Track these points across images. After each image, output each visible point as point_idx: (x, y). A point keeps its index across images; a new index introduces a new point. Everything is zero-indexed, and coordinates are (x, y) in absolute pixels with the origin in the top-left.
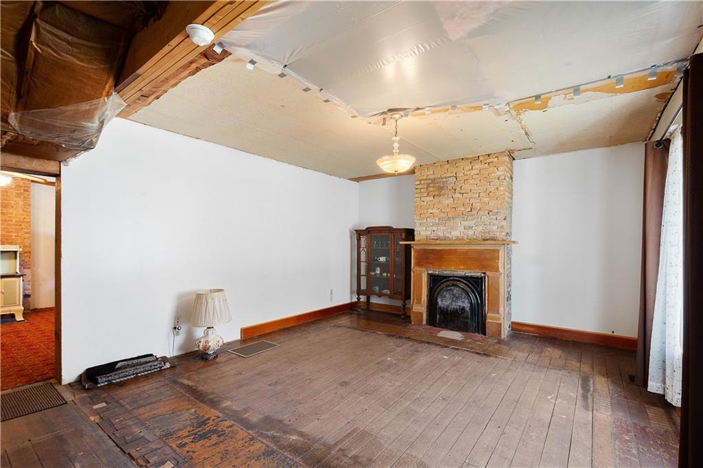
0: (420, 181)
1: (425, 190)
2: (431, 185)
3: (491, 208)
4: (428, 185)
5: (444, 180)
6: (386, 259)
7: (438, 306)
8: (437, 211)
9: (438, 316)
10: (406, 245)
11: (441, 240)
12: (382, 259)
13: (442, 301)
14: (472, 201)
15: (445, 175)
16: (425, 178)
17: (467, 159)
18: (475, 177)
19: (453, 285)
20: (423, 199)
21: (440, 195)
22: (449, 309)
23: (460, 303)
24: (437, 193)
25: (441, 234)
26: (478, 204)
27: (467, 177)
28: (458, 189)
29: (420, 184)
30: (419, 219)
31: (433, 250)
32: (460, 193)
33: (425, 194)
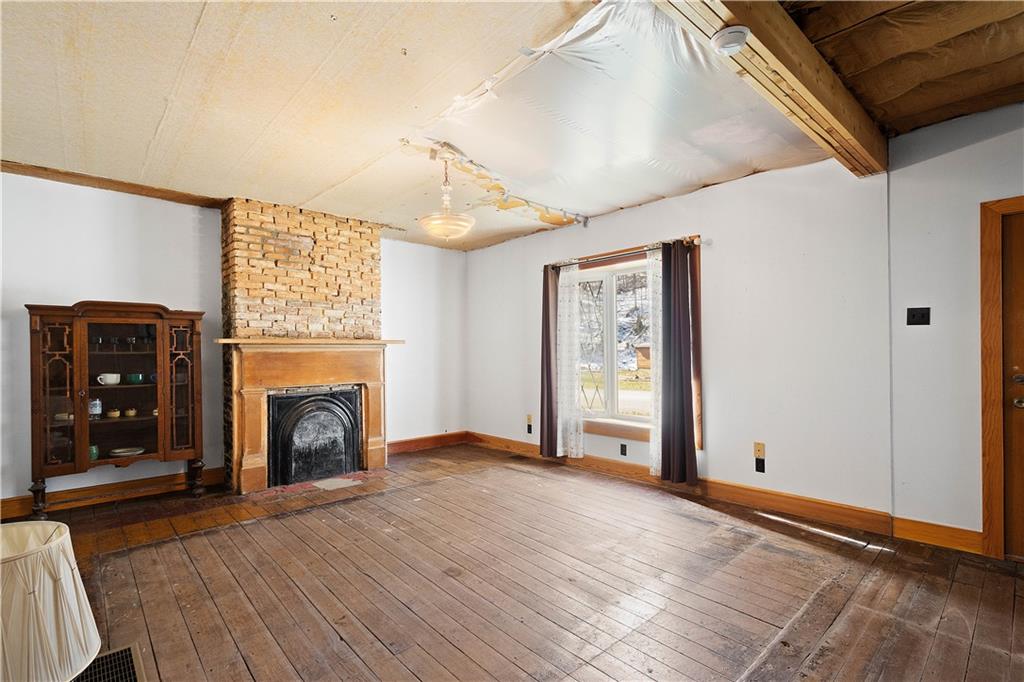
0: (248, 228)
1: (259, 247)
2: (270, 241)
3: (365, 296)
4: (264, 240)
5: (296, 238)
6: (123, 379)
7: (294, 448)
8: (284, 288)
9: (294, 465)
10: (225, 345)
11: (293, 337)
12: (112, 379)
13: (301, 438)
14: (339, 281)
15: (297, 232)
16: (258, 225)
17: (331, 216)
18: (343, 246)
19: (318, 409)
20: (252, 262)
21: (288, 262)
22: (313, 448)
23: (330, 435)
24: (282, 257)
25: (290, 327)
26: (348, 287)
27: (331, 244)
28: (318, 260)
29: (248, 233)
30: (246, 298)
31: (281, 353)
32: (321, 266)
33: (260, 256)
